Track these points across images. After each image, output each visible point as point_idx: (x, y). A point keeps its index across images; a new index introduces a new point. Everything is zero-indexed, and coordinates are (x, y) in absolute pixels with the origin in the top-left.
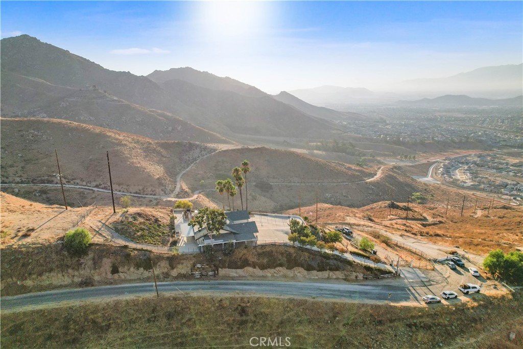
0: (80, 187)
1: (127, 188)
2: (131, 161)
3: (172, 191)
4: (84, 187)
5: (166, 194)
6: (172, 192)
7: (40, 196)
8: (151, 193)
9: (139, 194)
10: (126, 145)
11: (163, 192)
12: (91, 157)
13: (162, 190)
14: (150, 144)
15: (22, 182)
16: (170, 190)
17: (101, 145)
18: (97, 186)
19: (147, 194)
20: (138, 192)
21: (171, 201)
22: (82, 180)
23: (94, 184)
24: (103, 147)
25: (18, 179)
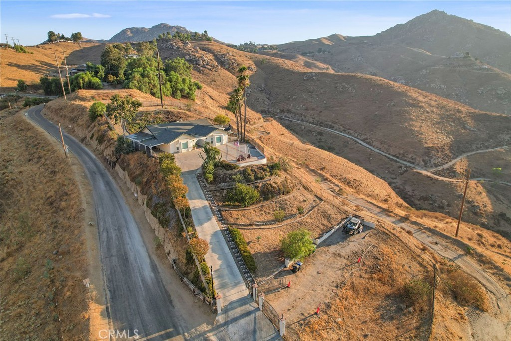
0: (350, 137)
1: (387, 148)
2: (411, 123)
3: (436, 165)
4: (354, 138)
5: (426, 166)
6: (436, 167)
7: (316, 136)
8: (410, 160)
9: (397, 157)
10: (421, 107)
11: (423, 163)
12: (376, 113)
13: (424, 161)
14: (459, 111)
15: (313, 123)
16: (434, 163)
17: (393, 103)
18: (364, 140)
19: (405, 160)
20: (398, 155)
21: (421, 173)
22: (355, 131)
23: (363, 137)
24: (394, 105)
25: (311, 120)
